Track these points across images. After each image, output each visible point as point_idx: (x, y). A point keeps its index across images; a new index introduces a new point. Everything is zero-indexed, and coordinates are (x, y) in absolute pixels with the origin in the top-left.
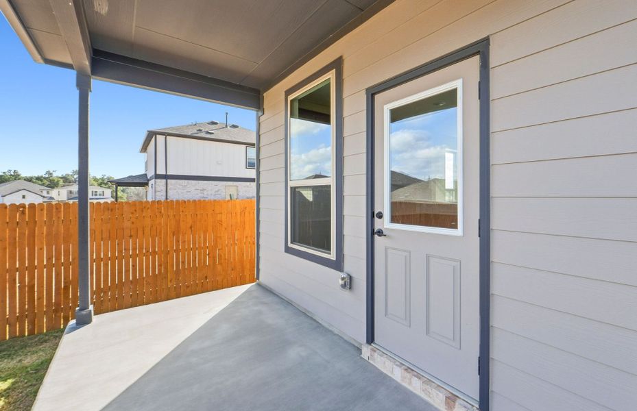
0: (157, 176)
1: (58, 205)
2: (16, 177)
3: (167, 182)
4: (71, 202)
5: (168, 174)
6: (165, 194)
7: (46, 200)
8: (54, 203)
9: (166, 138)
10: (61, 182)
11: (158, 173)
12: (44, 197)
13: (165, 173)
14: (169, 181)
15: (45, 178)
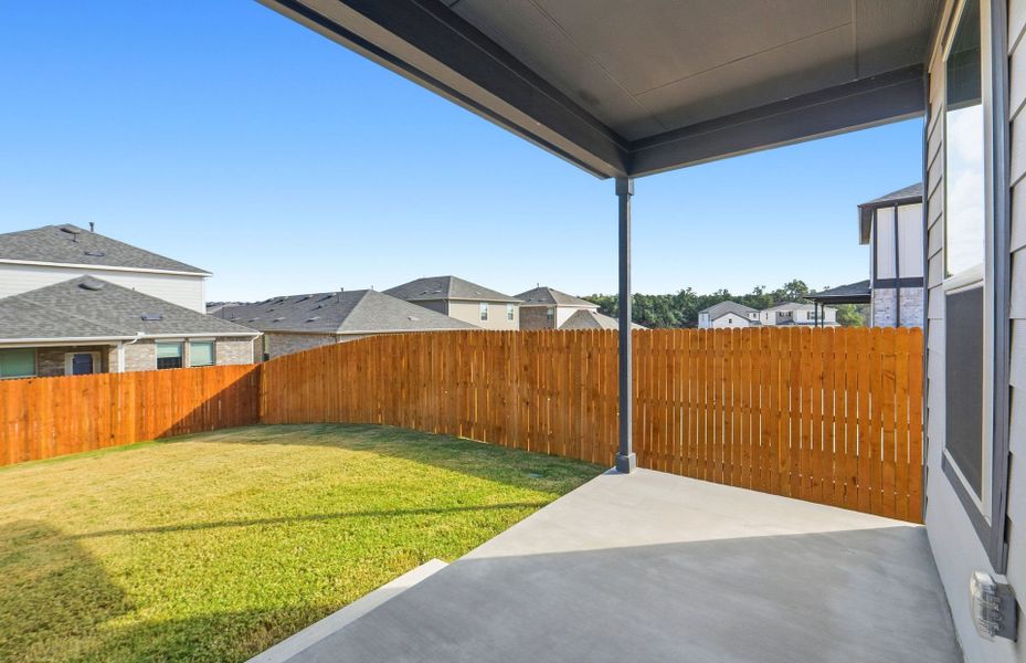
0: (880, 284)
1: (765, 329)
2: (727, 297)
3: (898, 293)
4: (780, 327)
5: (901, 276)
6: (894, 316)
7: (752, 325)
8: (760, 327)
9: (896, 211)
10: (771, 302)
11: (879, 278)
12: (750, 321)
13: (894, 277)
14: (903, 290)
15: (754, 297)
